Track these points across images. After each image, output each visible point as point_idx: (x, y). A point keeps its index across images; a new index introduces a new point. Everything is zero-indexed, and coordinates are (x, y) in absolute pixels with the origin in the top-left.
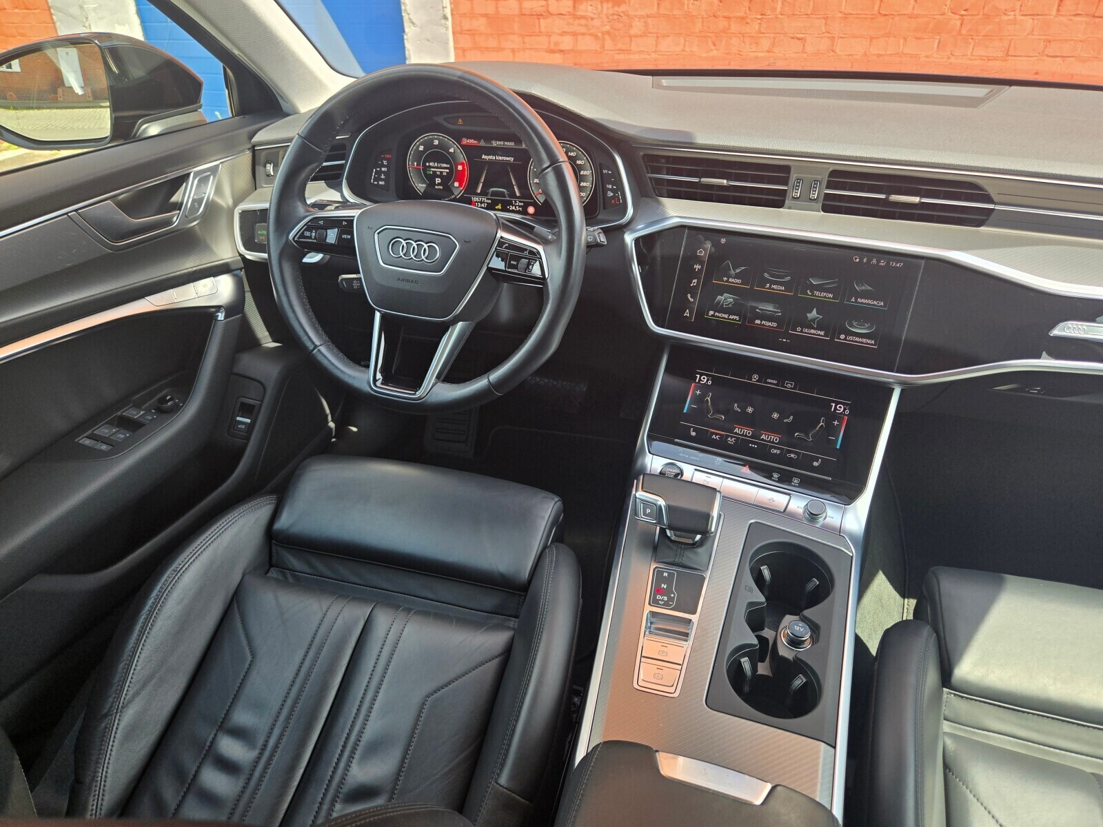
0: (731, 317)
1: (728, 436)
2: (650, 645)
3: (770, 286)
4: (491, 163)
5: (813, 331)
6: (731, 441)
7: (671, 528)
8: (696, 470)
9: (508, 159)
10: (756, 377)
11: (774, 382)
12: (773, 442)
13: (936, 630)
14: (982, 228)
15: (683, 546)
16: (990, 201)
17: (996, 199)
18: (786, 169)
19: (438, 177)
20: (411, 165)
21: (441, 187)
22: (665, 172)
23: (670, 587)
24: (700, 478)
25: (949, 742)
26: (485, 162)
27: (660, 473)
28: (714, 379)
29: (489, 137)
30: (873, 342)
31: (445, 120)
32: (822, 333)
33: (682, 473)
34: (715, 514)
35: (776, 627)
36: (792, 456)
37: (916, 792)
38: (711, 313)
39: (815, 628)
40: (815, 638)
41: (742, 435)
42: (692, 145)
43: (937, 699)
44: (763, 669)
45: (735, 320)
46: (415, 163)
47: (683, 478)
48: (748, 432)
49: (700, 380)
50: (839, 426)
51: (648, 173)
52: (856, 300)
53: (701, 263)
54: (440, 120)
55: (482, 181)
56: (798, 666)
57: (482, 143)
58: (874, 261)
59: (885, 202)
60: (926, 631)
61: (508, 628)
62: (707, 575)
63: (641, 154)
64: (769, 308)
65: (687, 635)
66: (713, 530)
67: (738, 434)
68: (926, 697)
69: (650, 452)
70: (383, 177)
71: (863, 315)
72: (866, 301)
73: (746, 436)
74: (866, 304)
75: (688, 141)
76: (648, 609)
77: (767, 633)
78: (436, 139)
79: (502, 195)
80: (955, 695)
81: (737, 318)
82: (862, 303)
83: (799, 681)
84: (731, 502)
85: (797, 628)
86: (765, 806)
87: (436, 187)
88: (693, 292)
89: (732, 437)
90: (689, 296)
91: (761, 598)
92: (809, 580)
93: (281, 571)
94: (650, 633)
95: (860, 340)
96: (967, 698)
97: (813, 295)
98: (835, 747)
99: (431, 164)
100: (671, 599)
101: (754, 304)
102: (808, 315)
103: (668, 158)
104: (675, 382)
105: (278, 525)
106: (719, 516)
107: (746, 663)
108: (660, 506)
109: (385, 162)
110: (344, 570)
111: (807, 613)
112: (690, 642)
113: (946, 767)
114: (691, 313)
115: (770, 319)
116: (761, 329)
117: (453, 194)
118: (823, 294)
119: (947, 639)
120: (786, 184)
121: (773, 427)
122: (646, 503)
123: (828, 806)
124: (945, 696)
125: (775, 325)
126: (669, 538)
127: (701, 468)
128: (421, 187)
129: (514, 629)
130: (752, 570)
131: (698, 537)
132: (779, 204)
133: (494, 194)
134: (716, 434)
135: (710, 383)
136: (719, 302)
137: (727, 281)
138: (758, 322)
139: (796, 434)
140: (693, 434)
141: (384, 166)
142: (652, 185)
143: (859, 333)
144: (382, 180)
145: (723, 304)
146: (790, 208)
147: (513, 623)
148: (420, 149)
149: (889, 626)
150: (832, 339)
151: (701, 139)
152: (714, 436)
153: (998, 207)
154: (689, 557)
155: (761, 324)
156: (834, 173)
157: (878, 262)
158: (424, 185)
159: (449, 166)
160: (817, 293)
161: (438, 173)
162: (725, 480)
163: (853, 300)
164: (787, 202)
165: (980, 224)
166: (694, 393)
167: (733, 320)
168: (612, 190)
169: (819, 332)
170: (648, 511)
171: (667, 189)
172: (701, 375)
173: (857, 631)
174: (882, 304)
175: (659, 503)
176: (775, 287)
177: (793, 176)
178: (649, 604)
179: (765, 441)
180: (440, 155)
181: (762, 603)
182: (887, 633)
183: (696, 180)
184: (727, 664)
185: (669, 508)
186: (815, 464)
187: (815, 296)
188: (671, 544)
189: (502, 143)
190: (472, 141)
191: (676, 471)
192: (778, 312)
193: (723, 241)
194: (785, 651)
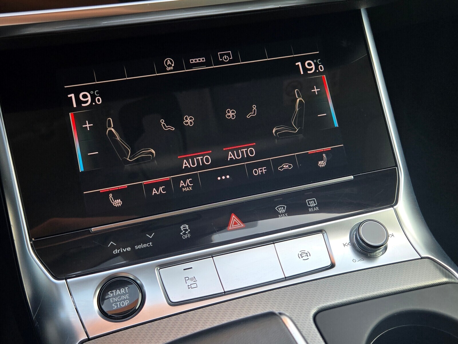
1: (177, 181)
6: (186, 186)
10: (169, 62)
11: (202, 60)
12: (249, 158)
36: (286, 166)
41: (198, 168)
48: (204, 158)
50: (323, 93)
67: (192, 169)
73: (204, 167)
89: (184, 179)
121: (236, 135)
134: (157, 185)
139: (274, 131)
140: (117, 203)
152: (154, 191)
166: (82, 131)
172: (75, 92)
179: (237, 161)
186: (322, 164)
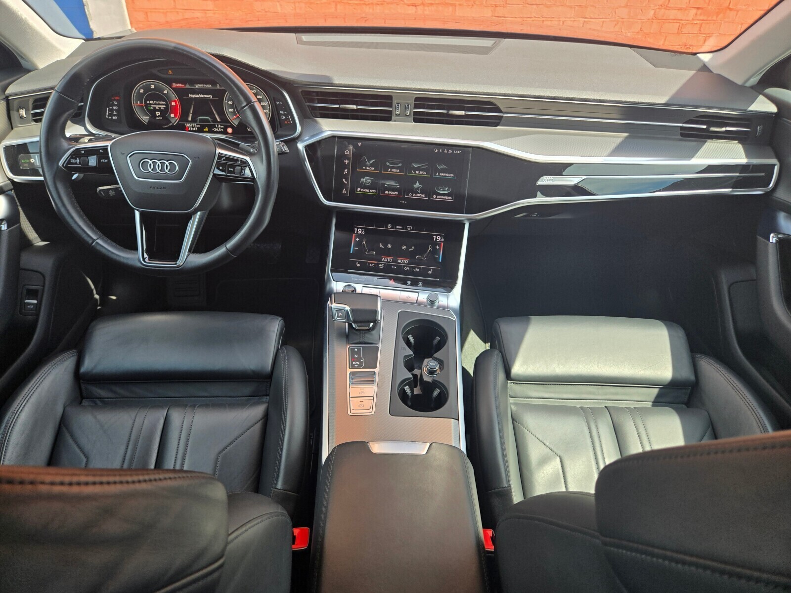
0: (371, 191)
1: (379, 264)
2: (354, 390)
3: (391, 170)
4: (195, 99)
5: (418, 195)
6: (381, 266)
7: (355, 322)
8: (363, 287)
9: (208, 96)
10: (390, 226)
11: (401, 227)
12: (405, 263)
13: (501, 352)
14: (498, 127)
15: (363, 332)
16: (500, 112)
17: (503, 110)
18: (390, 97)
19: (158, 111)
20: (136, 104)
21: (161, 118)
22: (317, 102)
23: (359, 356)
24: (366, 291)
25: (513, 407)
26: (191, 99)
27: (343, 291)
28: (366, 230)
29: (192, 82)
30: (451, 198)
31: (159, 71)
32: (423, 195)
33: (355, 290)
34: (379, 309)
35: (420, 368)
36: (416, 270)
37: (500, 433)
38: (359, 189)
39: (441, 362)
40: (441, 368)
41: (387, 262)
42: (332, 85)
43: (505, 387)
44: (417, 391)
45: (374, 193)
46: (139, 102)
47: (357, 292)
48: (390, 259)
49: (357, 231)
50: (440, 249)
51: (306, 103)
52: (439, 174)
53: (348, 159)
54: (155, 71)
55: (191, 112)
56: (435, 384)
57: (188, 86)
58: (446, 151)
59: (447, 115)
60: (496, 352)
61: (263, 403)
62: (380, 345)
63: (300, 90)
64: (392, 183)
65: (373, 381)
66: (379, 319)
67: (385, 262)
68: (499, 386)
69: (334, 280)
70: (115, 113)
71: (444, 182)
72: (444, 175)
73: (389, 262)
74: (444, 176)
75: (330, 82)
76: (349, 371)
77: (417, 372)
78: (152, 84)
79: (207, 121)
80: (513, 383)
81: (374, 191)
82: (442, 176)
83: (436, 393)
84: (387, 302)
85: (432, 364)
86: (428, 454)
87: (157, 118)
88: (346, 177)
89: (381, 264)
90: (344, 180)
91: (411, 352)
92: (434, 338)
93: (91, 401)
94: (352, 383)
95: (444, 197)
96: (519, 383)
97: (415, 173)
98: (458, 420)
99: (151, 102)
100: (361, 363)
101: (383, 182)
102: (414, 185)
103: (317, 92)
104: (343, 235)
105: (83, 370)
106: (381, 311)
107: (407, 388)
108: (347, 311)
109: (115, 103)
110: (139, 390)
111: (436, 355)
112: (376, 384)
113: (513, 419)
114: (347, 191)
115: (393, 190)
116: (389, 196)
117: (171, 122)
118: (421, 172)
119: (507, 355)
120: (391, 106)
121: (403, 255)
122: (338, 310)
123: (458, 447)
124: (509, 385)
125: (397, 193)
126: (354, 329)
127: (366, 284)
128: (145, 119)
129: (266, 402)
130: (404, 338)
131: (371, 325)
132: (389, 119)
133: (201, 120)
134: (372, 263)
135: (364, 233)
136: (362, 183)
137: (366, 169)
138: (387, 192)
139: (417, 257)
140: (358, 265)
141: (115, 105)
142: (310, 110)
143: (443, 194)
144: (115, 115)
145: (365, 184)
146: (395, 121)
147: (265, 399)
148: (141, 92)
149: (478, 355)
150: (429, 198)
151: (337, 81)
152: (371, 265)
153: (505, 115)
154: (368, 337)
155: (389, 194)
156: (417, 99)
157: (448, 151)
158: (148, 117)
159: (164, 103)
160: (417, 172)
161: (158, 108)
162: (381, 290)
163: (437, 174)
164: (393, 117)
165: (497, 125)
166: (355, 240)
167: (372, 192)
168: (284, 115)
169: (422, 195)
170: (340, 314)
171: (320, 113)
172: (358, 228)
173: (463, 365)
174: (453, 175)
175: (346, 309)
176: (394, 170)
177: (395, 102)
178: (349, 368)
179: (401, 263)
180: (157, 96)
181: (411, 355)
182: (477, 358)
183: (337, 106)
184: (398, 390)
185: (352, 310)
186: (430, 272)
187: (417, 174)
188: (355, 331)
189: (202, 85)
190: (180, 85)
191: (351, 289)
192: (397, 186)
193: (360, 144)
194: (427, 378)
